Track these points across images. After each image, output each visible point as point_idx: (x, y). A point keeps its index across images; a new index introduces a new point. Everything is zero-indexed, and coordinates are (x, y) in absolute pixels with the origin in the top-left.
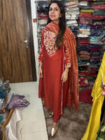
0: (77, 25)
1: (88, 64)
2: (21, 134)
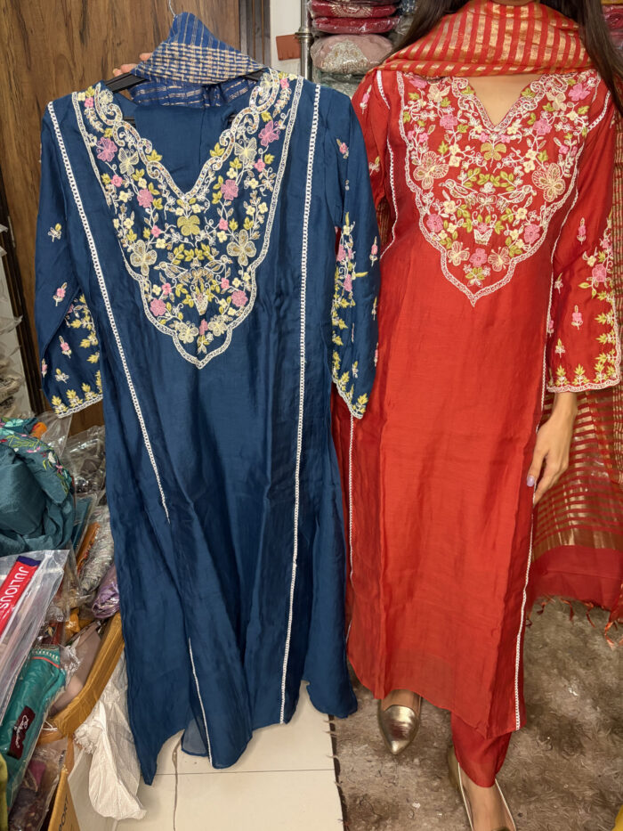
2: (176, 774)
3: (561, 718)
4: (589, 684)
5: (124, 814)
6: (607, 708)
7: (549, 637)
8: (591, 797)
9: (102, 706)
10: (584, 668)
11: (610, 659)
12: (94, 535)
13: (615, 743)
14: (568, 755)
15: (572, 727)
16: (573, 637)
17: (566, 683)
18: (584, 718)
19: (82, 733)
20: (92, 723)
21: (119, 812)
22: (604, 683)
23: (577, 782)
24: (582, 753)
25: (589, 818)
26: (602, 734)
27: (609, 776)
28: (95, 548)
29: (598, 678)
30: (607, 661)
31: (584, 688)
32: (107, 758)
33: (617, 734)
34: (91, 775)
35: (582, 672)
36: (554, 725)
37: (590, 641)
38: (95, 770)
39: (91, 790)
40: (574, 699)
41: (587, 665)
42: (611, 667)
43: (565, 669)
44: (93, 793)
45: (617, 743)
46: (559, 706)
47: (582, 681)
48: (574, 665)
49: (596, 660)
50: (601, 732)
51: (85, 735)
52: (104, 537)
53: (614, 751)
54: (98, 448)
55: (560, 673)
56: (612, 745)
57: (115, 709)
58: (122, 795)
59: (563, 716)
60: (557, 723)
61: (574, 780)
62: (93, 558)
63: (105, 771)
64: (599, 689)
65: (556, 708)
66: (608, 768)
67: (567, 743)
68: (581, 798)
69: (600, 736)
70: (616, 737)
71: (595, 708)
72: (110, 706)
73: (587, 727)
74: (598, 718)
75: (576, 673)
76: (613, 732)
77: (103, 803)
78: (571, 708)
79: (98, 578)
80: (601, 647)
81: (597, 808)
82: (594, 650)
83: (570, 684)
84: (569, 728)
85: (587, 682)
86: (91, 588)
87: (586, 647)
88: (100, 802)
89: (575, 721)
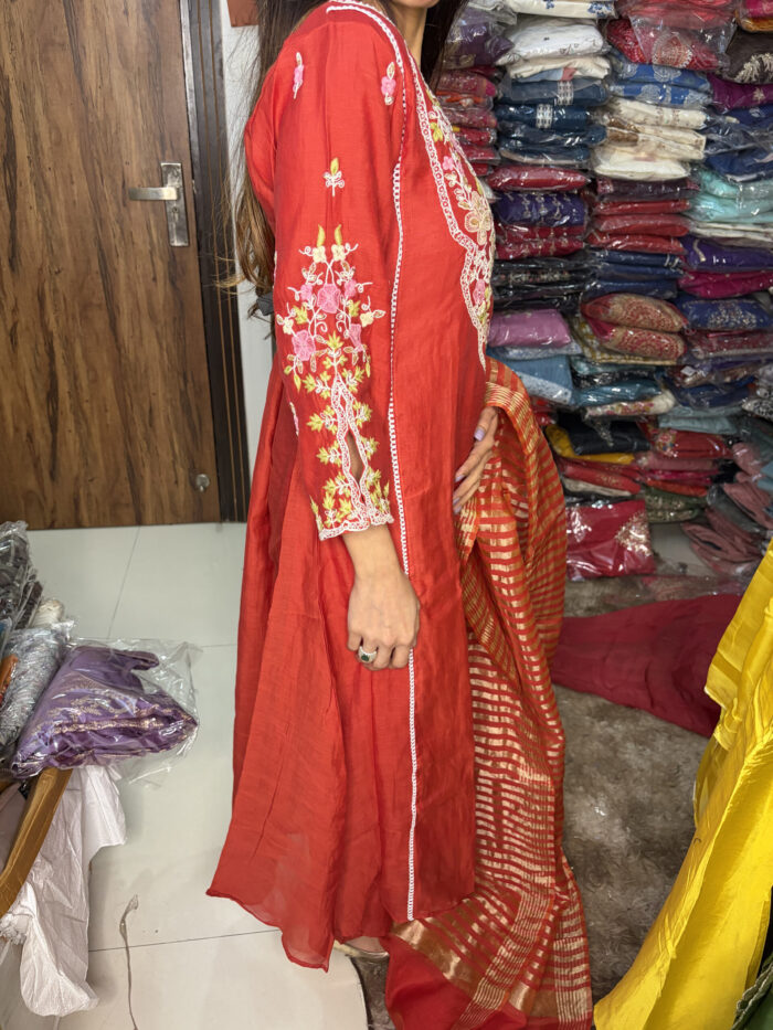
0: (598, 69)
1: (664, 402)
2: (127, 948)
3: (585, 844)
4: (619, 801)
5: (70, 1008)
6: (638, 828)
7: (573, 751)
8: (619, 934)
9: (29, 888)
10: (613, 783)
11: (642, 770)
12: (10, 672)
13: (645, 869)
14: (594, 886)
15: (598, 852)
16: (601, 747)
17: (593, 801)
18: (612, 842)
19: (6, 924)
20: (18, 910)
21: (63, 1007)
22: (636, 798)
23: (603, 919)
24: (610, 883)
25: (617, 960)
26: (633, 859)
27: (640, 908)
28: (11, 687)
29: (628, 793)
30: (639, 773)
31: (613, 807)
32: (40, 946)
33: (648, 858)
34: (23, 970)
35: (610, 787)
36: (579, 852)
37: (621, 749)
38: (27, 963)
39: (23, 989)
40: (602, 820)
41: (617, 779)
42: (643, 779)
43: (592, 785)
44: (26, 992)
45: (649, 868)
46: (584, 829)
47: (610, 798)
48: (601, 780)
49: (626, 773)
50: (631, 857)
51: (10, 925)
52: (23, 673)
53: (644, 878)
54: (13, 552)
55: (587, 791)
56: (642, 871)
57: (48, 887)
58: (66, 987)
59: (588, 841)
60: (581, 849)
61: (600, 916)
62: (10, 702)
63: (41, 963)
64: (629, 806)
65: (581, 831)
66: (638, 899)
67: (592, 872)
68: (607, 937)
69: (630, 862)
70: (647, 862)
71: (624, 828)
72: (41, 885)
73: (615, 852)
74: (628, 841)
75: (603, 789)
76: (644, 855)
77: (41, 999)
78: (597, 830)
79: (18, 728)
80: (632, 757)
81: (626, 947)
82: (624, 761)
83: (597, 802)
84: (595, 854)
85: (616, 799)
86: (9, 741)
87: (616, 757)
88: (37, 1000)
89: (602, 845)
